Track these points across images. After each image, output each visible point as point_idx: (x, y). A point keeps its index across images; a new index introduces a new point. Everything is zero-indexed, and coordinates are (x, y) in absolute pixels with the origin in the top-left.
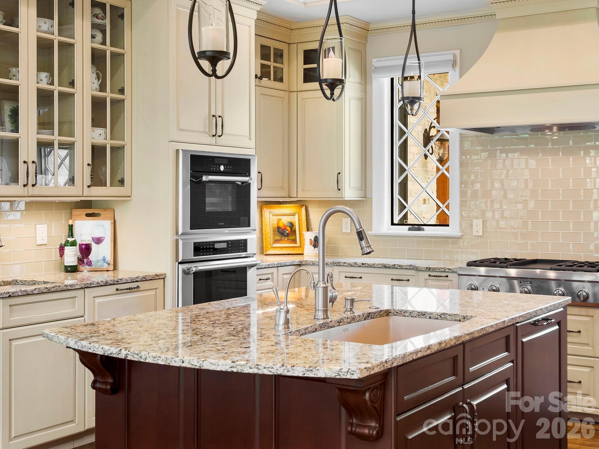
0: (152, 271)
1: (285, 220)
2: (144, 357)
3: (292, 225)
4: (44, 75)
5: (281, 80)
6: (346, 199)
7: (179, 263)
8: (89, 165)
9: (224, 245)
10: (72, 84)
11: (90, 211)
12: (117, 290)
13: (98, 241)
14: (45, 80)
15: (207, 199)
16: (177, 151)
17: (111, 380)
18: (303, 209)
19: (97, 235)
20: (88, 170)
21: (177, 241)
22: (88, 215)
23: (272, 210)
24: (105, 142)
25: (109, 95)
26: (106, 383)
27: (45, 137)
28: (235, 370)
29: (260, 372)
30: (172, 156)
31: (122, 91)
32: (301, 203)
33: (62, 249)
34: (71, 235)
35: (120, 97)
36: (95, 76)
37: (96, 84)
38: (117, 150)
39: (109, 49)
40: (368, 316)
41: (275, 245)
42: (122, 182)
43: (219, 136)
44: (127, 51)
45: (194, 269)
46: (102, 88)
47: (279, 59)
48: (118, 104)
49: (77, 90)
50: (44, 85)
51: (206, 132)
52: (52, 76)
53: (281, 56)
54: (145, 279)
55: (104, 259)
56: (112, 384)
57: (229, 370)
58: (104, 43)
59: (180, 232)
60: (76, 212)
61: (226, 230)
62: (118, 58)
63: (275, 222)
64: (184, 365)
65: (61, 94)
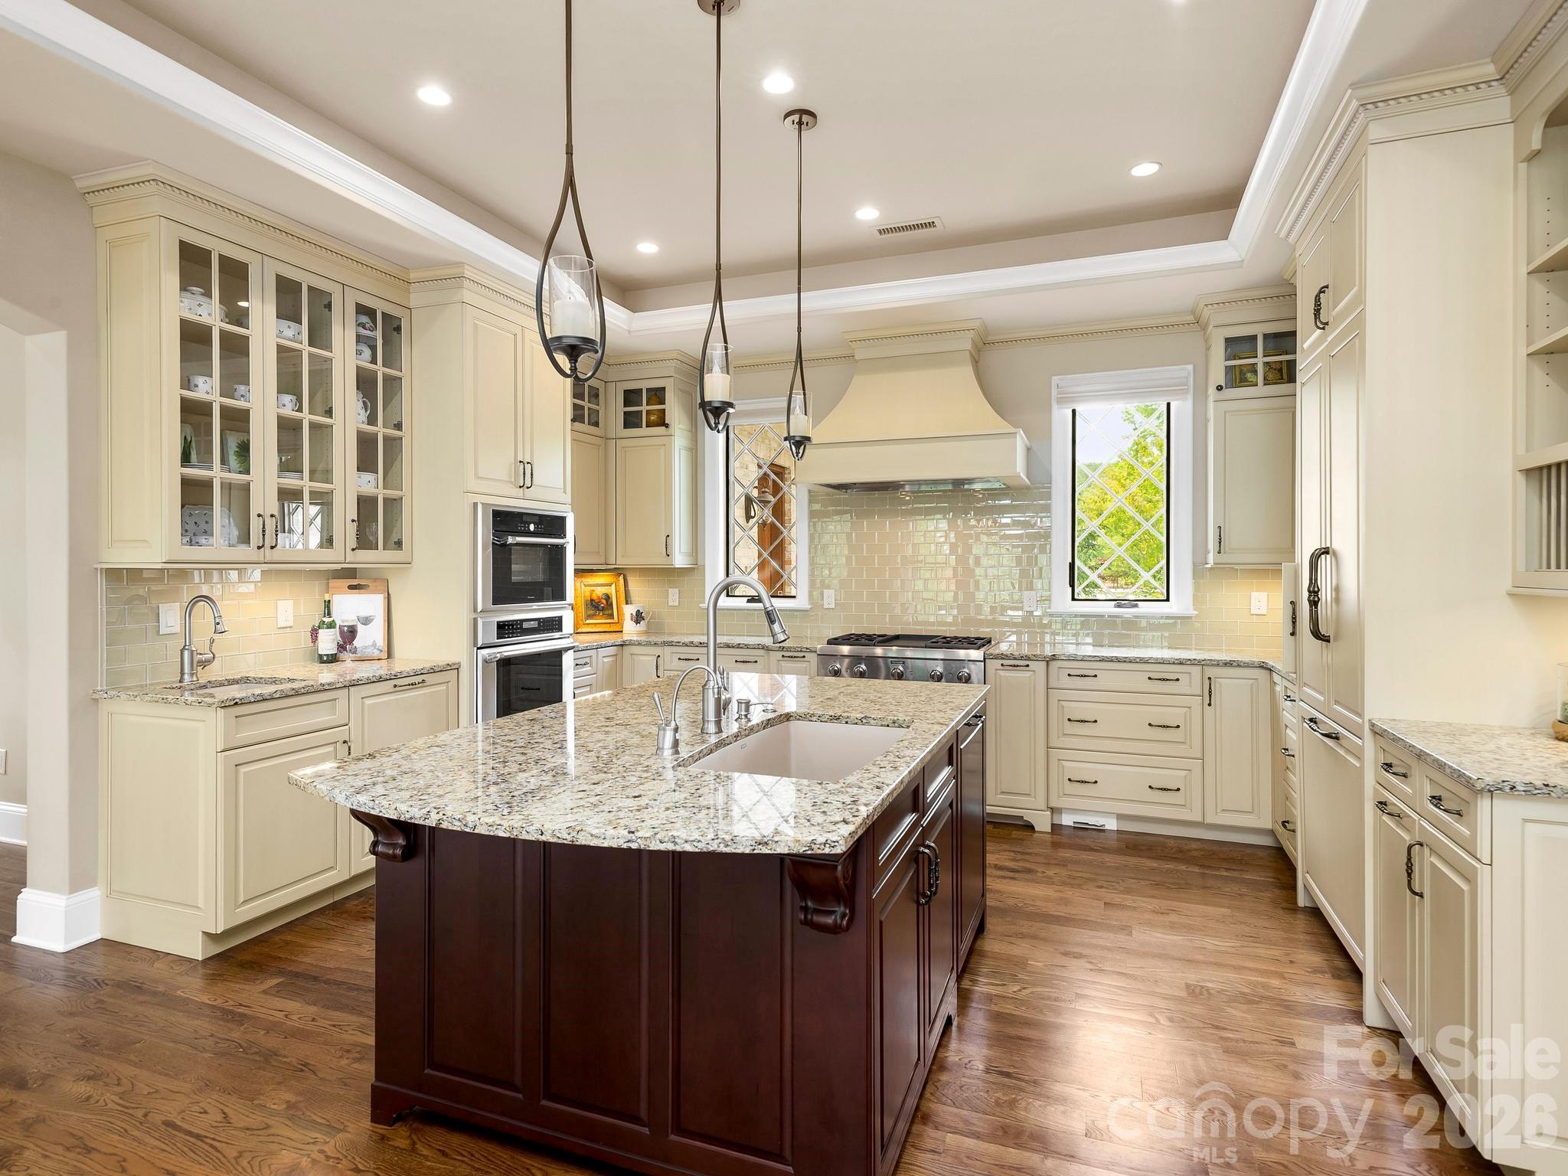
0: (442, 658)
1: (600, 591)
2: (471, 825)
3: (608, 597)
4: (287, 399)
5: (596, 424)
6: (676, 566)
7: (478, 648)
8: (353, 521)
9: (534, 624)
10: (329, 413)
11: (355, 582)
12: (395, 686)
13: (366, 621)
14: (289, 406)
15: (513, 566)
16: (475, 505)
17: (401, 841)
18: (621, 577)
19: (364, 614)
20: (352, 529)
21: (475, 621)
22: (351, 587)
23: (583, 580)
24: (376, 491)
25: (380, 430)
26: (394, 846)
27: (291, 481)
28: (634, 846)
29: (678, 848)
30: (469, 510)
31: (398, 426)
32: (618, 572)
33: (314, 633)
34: (328, 613)
35: (397, 433)
36: (361, 404)
37: (363, 416)
38: (393, 505)
39: (380, 370)
41: (588, 621)
42: (399, 544)
43: (528, 488)
44: (405, 374)
45: (498, 655)
46: (372, 420)
47: (593, 399)
48: (393, 445)
49: (337, 421)
50: (288, 411)
51: (511, 482)
52: (300, 400)
53: (597, 396)
54: (433, 671)
55: (374, 645)
56: (404, 847)
57: (625, 846)
58: (374, 361)
59: (480, 608)
60: (334, 583)
61: (535, 605)
62: (393, 384)
63: (588, 594)
64: (543, 838)
65: (313, 426)
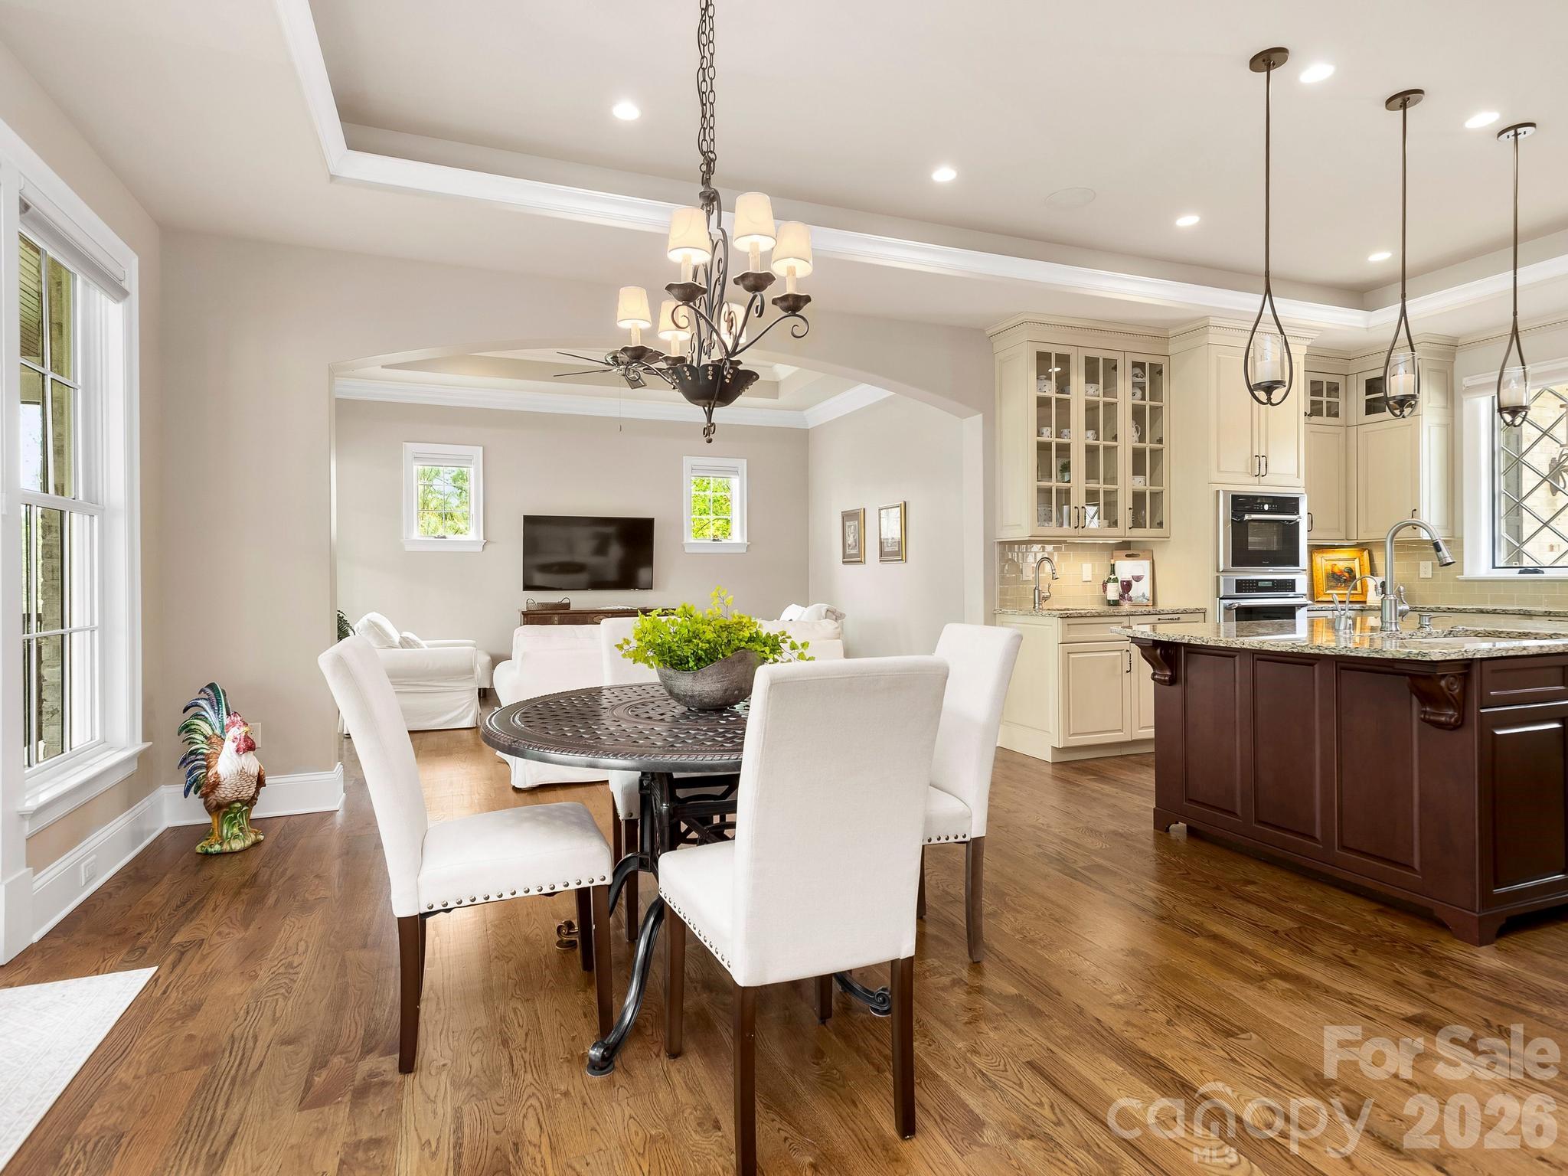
0: (1192, 605)
1: (1342, 566)
3: (1351, 571)
4: (1090, 433)
5: (1336, 415)
6: (1424, 538)
7: (1220, 599)
8: (1130, 509)
9: (1270, 584)
10: (1115, 438)
11: (1130, 552)
12: (1159, 619)
13: (1138, 579)
14: (1091, 437)
15: (1249, 538)
16: (1218, 492)
17: (1169, 673)
18: (1366, 553)
19: (1137, 574)
20: (1129, 514)
21: (1218, 578)
22: (1127, 556)
23: (1324, 555)
24: (1145, 487)
25: (1148, 445)
26: (1165, 676)
27: (1093, 485)
28: (1295, 650)
29: (1321, 652)
30: (1212, 497)
31: (1160, 441)
32: (1361, 546)
33: (1105, 585)
34: (1113, 572)
35: (1159, 446)
36: (1134, 429)
37: (1136, 437)
38: (1156, 496)
39: (1148, 403)
40: (1450, 634)
41: (1328, 592)
42: (1160, 525)
43: (1263, 476)
44: (1165, 403)
45: (1237, 605)
46: (1142, 439)
47: (1333, 393)
48: (1157, 454)
49: (1120, 443)
50: (1091, 442)
51: (1249, 473)
52: (1097, 433)
53: (1337, 389)
54: (1185, 612)
55: (1143, 595)
56: (1171, 677)
57: (1290, 651)
58: (1143, 398)
59: (1221, 568)
60: (1116, 553)
61: (1271, 569)
62: (1156, 411)
63: (1329, 567)
64: (1244, 646)
65: (1105, 448)
